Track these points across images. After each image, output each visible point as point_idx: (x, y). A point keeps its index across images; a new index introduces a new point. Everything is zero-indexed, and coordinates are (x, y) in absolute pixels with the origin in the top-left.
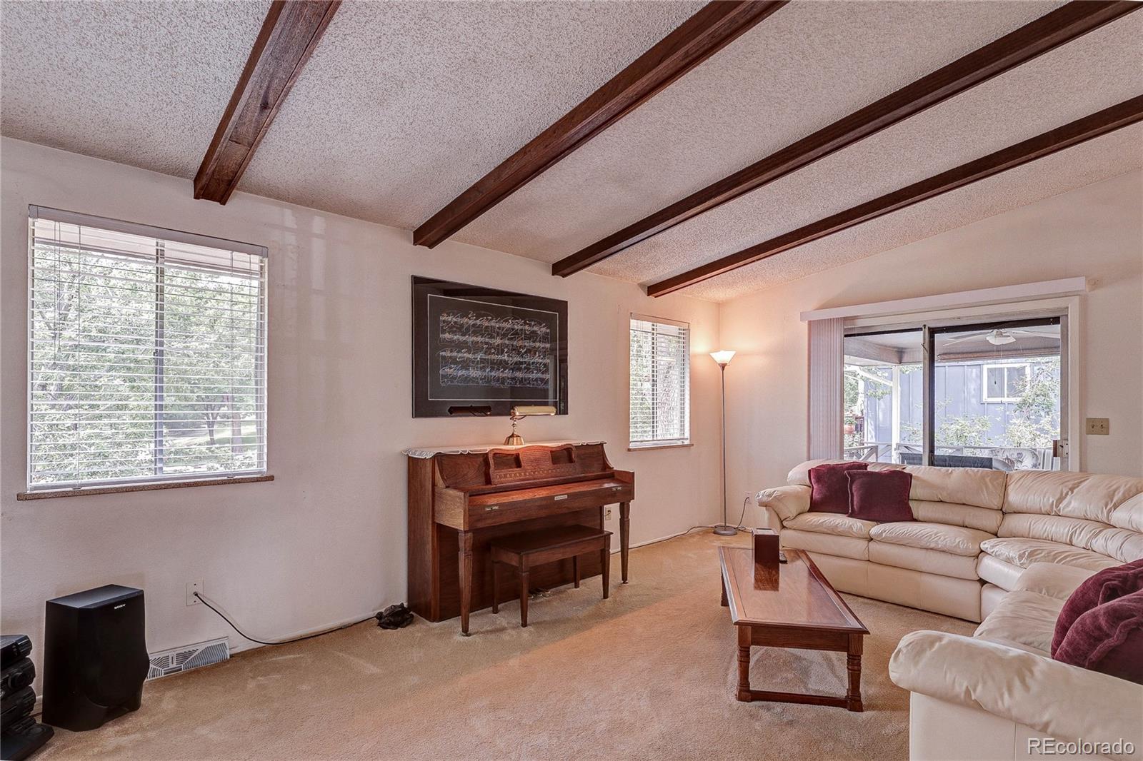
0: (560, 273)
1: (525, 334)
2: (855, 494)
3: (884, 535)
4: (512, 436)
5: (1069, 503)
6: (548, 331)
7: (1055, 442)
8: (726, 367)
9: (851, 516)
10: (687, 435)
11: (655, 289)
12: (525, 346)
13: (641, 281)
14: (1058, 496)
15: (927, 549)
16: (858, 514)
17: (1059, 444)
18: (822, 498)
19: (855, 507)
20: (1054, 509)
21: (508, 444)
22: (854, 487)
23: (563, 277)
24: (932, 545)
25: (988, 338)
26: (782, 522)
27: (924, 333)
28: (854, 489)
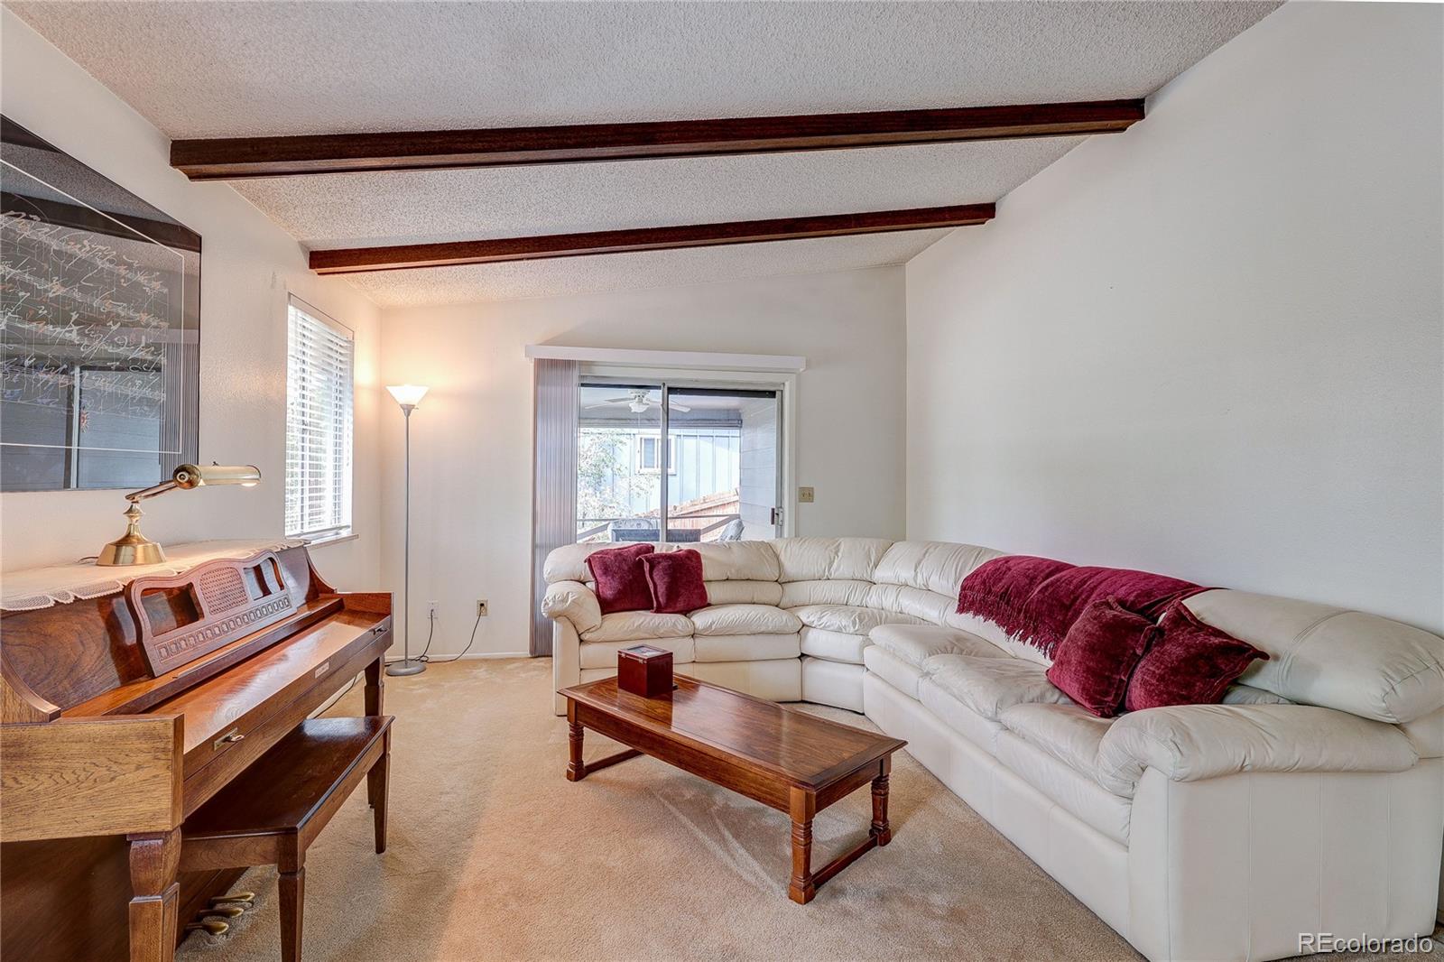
0: (185, 167)
1: (119, 286)
2: (658, 582)
3: (713, 627)
4: (126, 540)
5: (839, 566)
6: (166, 291)
7: (773, 510)
8: (413, 411)
9: (659, 610)
10: (347, 519)
11: (322, 260)
12: (118, 315)
13: (306, 239)
14: (828, 562)
15: (754, 634)
16: (666, 607)
17: (776, 512)
18: (615, 595)
19: (661, 599)
20: (827, 573)
21: (116, 561)
22: (655, 574)
23: (190, 178)
24: (763, 629)
25: (630, 405)
26: (579, 635)
27: (663, 393)
28: (656, 578)
